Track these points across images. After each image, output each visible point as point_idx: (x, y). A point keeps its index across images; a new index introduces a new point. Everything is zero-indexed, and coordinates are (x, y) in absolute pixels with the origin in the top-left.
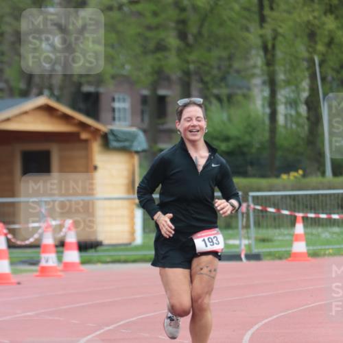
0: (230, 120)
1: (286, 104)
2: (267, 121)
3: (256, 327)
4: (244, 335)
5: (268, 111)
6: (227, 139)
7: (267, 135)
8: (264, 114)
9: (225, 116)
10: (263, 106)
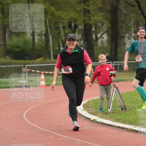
0: (19, 41)
1: (37, 35)
2: (31, 41)
3: (28, 110)
4: (24, 113)
5: (32, 38)
6: (18, 47)
7: (31, 46)
8: (30, 39)
9: (17, 40)
10: (30, 36)
